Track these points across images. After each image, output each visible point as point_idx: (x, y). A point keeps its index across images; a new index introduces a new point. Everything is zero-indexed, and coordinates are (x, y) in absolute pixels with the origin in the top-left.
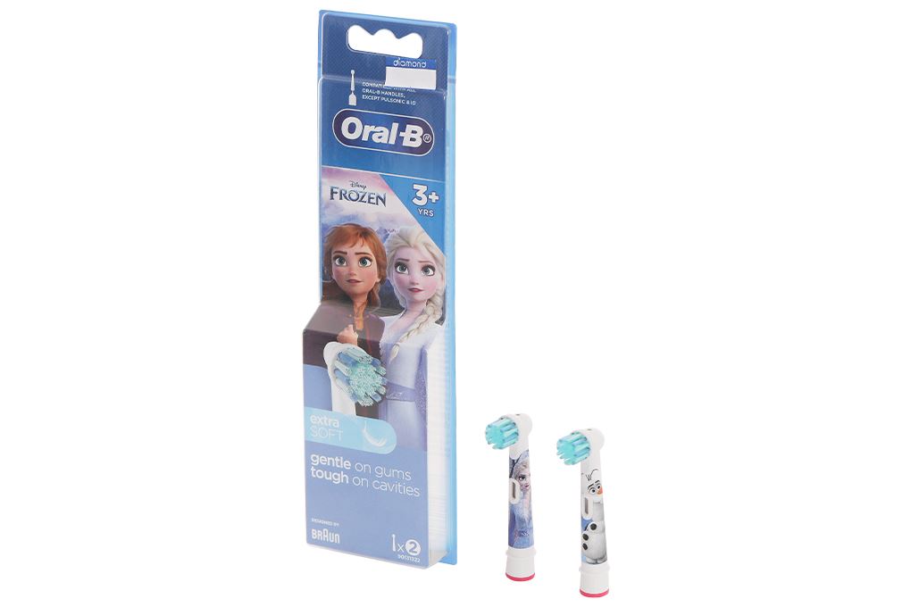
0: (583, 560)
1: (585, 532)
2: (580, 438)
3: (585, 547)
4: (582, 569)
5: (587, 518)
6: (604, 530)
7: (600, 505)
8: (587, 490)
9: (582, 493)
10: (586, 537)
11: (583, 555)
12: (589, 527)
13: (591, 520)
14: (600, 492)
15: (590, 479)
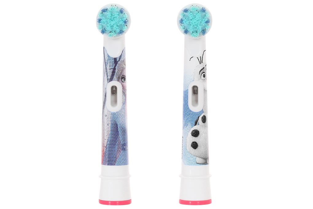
15: (202, 61)
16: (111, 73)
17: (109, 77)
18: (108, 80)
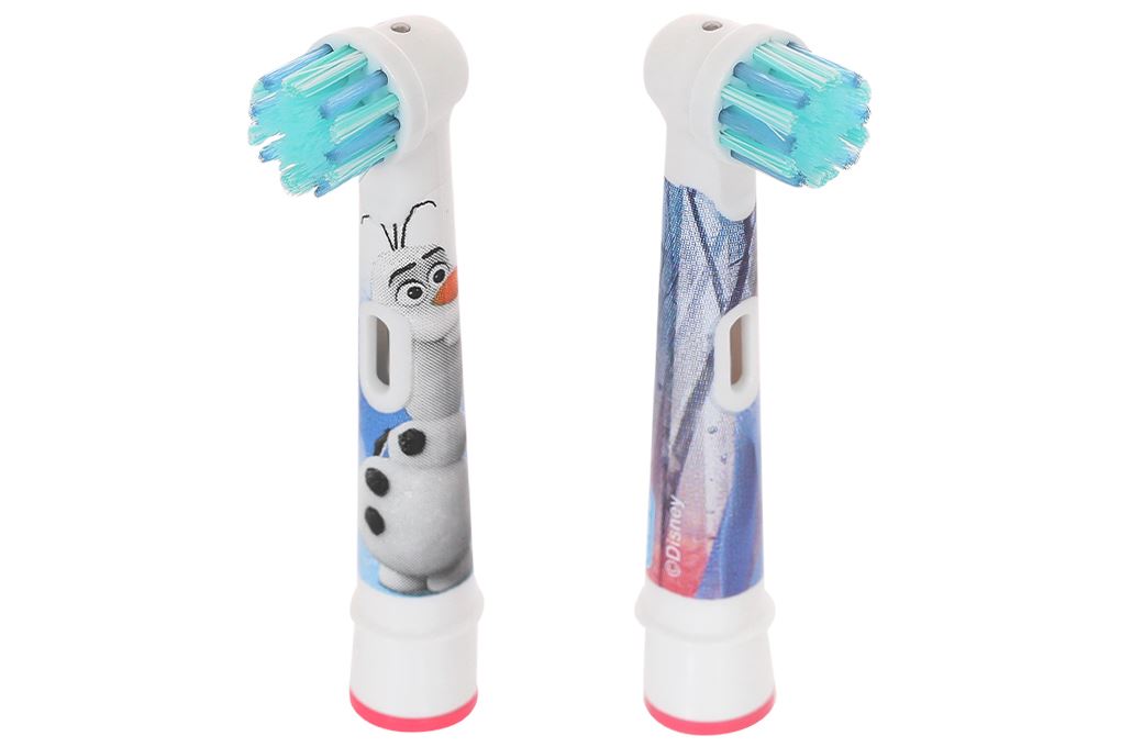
0: (366, 573)
1: (377, 463)
2: (362, 70)
3: (375, 522)
4: (357, 611)
5: (386, 401)
6: (457, 453)
7: (445, 351)
8: (383, 291)
9: (365, 298)
10: (378, 483)
11: (364, 553)
12: (393, 442)
13: (403, 415)
14: (447, 296)
15: (403, 242)
16: (734, 279)
17: (727, 295)
18: (721, 305)
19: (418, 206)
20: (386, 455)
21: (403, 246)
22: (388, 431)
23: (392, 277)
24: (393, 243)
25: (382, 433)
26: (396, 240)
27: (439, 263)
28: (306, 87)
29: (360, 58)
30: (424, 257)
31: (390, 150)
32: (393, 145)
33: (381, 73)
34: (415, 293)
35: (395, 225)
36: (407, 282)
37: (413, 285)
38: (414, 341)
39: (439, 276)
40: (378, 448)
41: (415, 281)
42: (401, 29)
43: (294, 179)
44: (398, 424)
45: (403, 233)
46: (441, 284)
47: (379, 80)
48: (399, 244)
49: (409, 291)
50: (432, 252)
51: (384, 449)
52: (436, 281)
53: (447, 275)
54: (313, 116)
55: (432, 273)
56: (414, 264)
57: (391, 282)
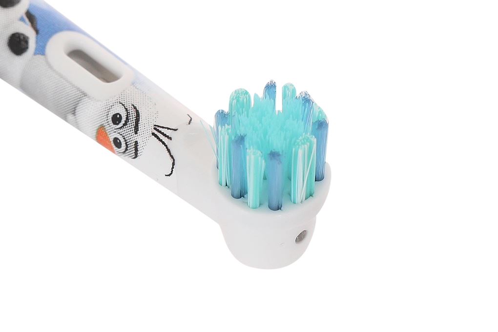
1: (22, 8)
5: (58, 45)
7: (65, 109)
8: (133, 98)
9: (137, 81)
12: (26, 30)
13: (41, 50)
14: (101, 136)
15: (156, 136)
19: (173, 164)
20: (22, 19)
21: (153, 134)
22: (37, 32)
23: (137, 112)
24: (160, 129)
25: (39, 27)
26: (160, 132)
27: (126, 149)
28: (300, 152)
29: (298, 200)
30: (136, 143)
31: (221, 179)
32: (224, 184)
33: (279, 208)
34: (116, 119)
35: (170, 139)
36: (127, 119)
37: (123, 122)
38: (85, 95)
39: (117, 143)
40: (30, 16)
41: (125, 125)
42: (301, 237)
43: (241, 99)
44: (37, 42)
45: (161, 141)
46: (112, 140)
47: (275, 204)
48: (156, 133)
49: (120, 115)
50: (136, 150)
51: (27, 20)
52: (116, 140)
53: (115, 148)
54: (277, 144)
55: (122, 140)
56: (136, 133)
57: (135, 108)
